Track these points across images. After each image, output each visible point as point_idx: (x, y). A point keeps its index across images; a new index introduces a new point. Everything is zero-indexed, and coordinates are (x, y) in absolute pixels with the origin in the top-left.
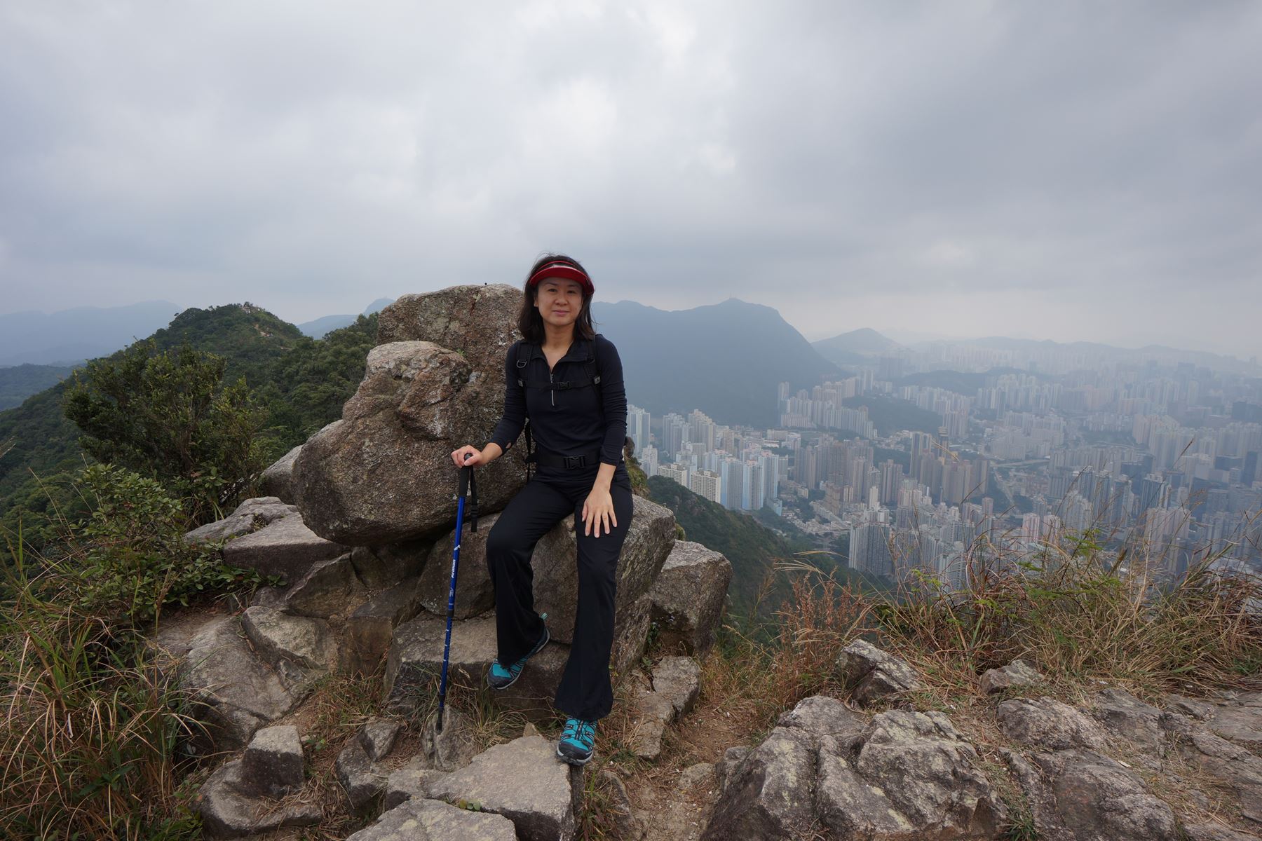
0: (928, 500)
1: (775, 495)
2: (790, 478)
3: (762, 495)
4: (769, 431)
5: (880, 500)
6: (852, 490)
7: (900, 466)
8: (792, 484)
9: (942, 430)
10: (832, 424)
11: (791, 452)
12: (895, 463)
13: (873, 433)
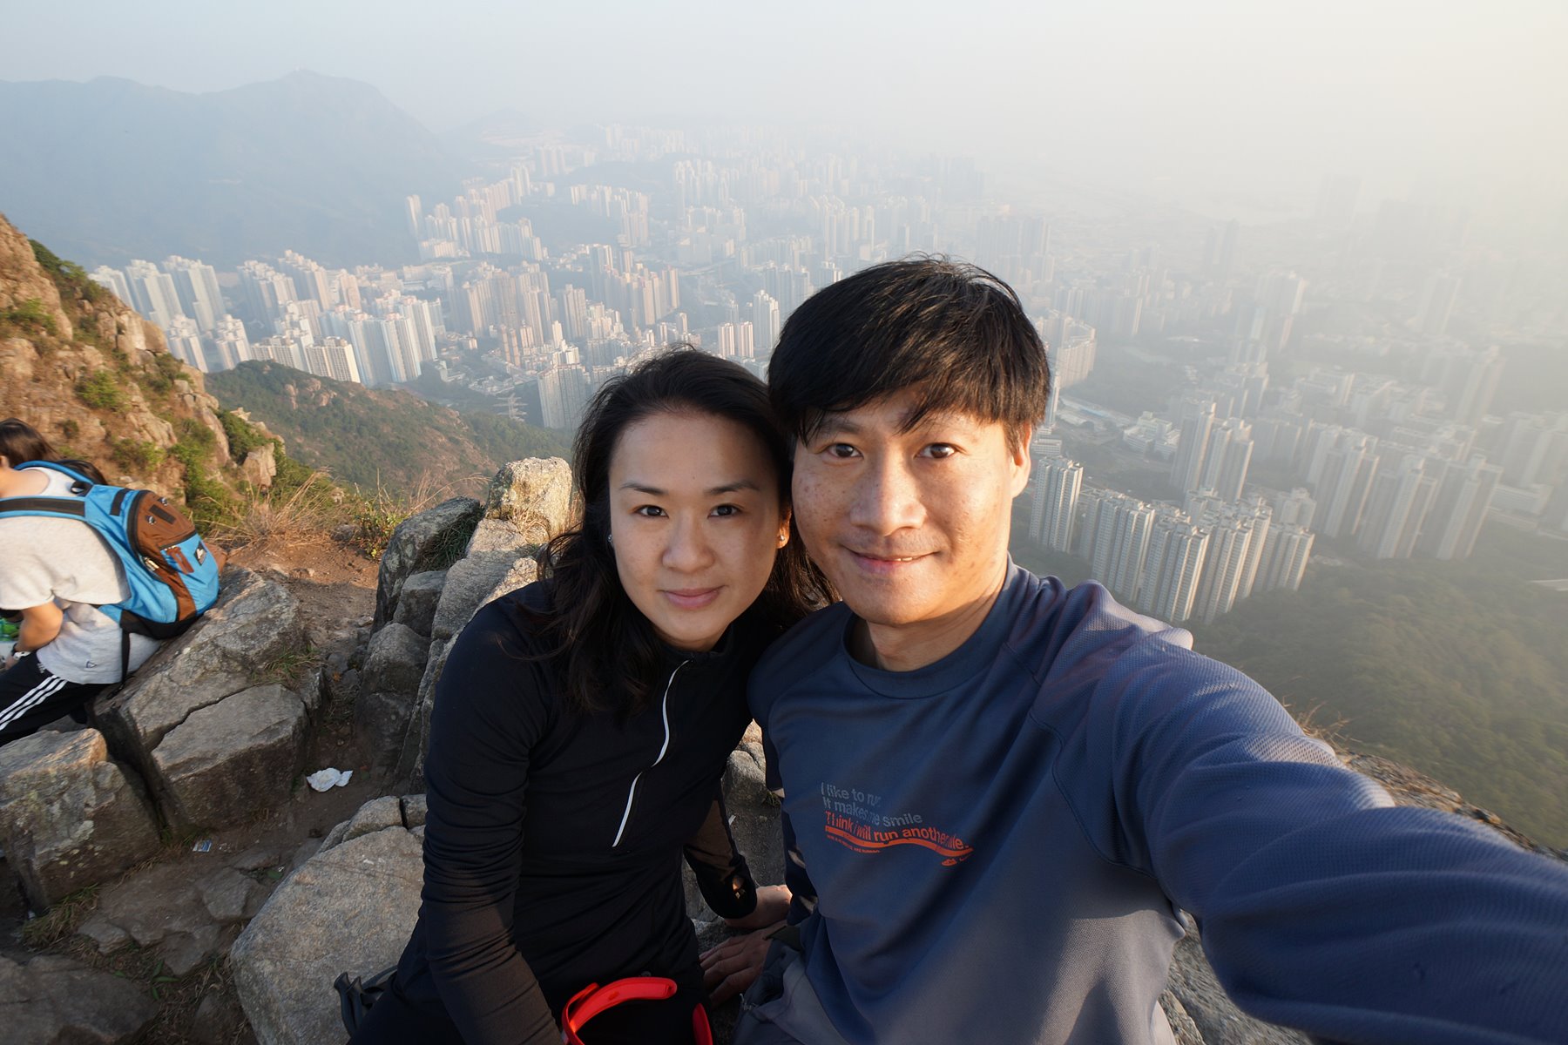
0: (619, 327)
1: (434, 355)
2: (449, 329)
3: (417, 358)
4: (405, 269)
5: (565, 336)
6: (530, 330)
7: (582, 292)
8: (454, 337)
9: (622, 239)
10: (489, 250)
11: (443, 294)
12: (574, 288)
13: (541, 253)
